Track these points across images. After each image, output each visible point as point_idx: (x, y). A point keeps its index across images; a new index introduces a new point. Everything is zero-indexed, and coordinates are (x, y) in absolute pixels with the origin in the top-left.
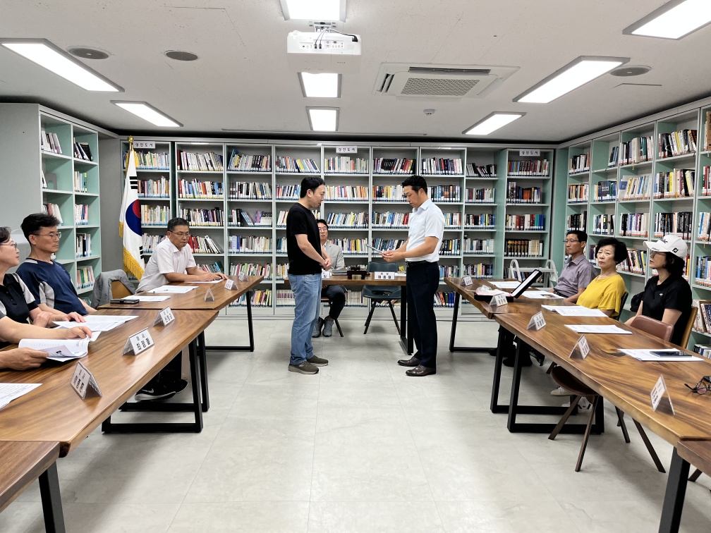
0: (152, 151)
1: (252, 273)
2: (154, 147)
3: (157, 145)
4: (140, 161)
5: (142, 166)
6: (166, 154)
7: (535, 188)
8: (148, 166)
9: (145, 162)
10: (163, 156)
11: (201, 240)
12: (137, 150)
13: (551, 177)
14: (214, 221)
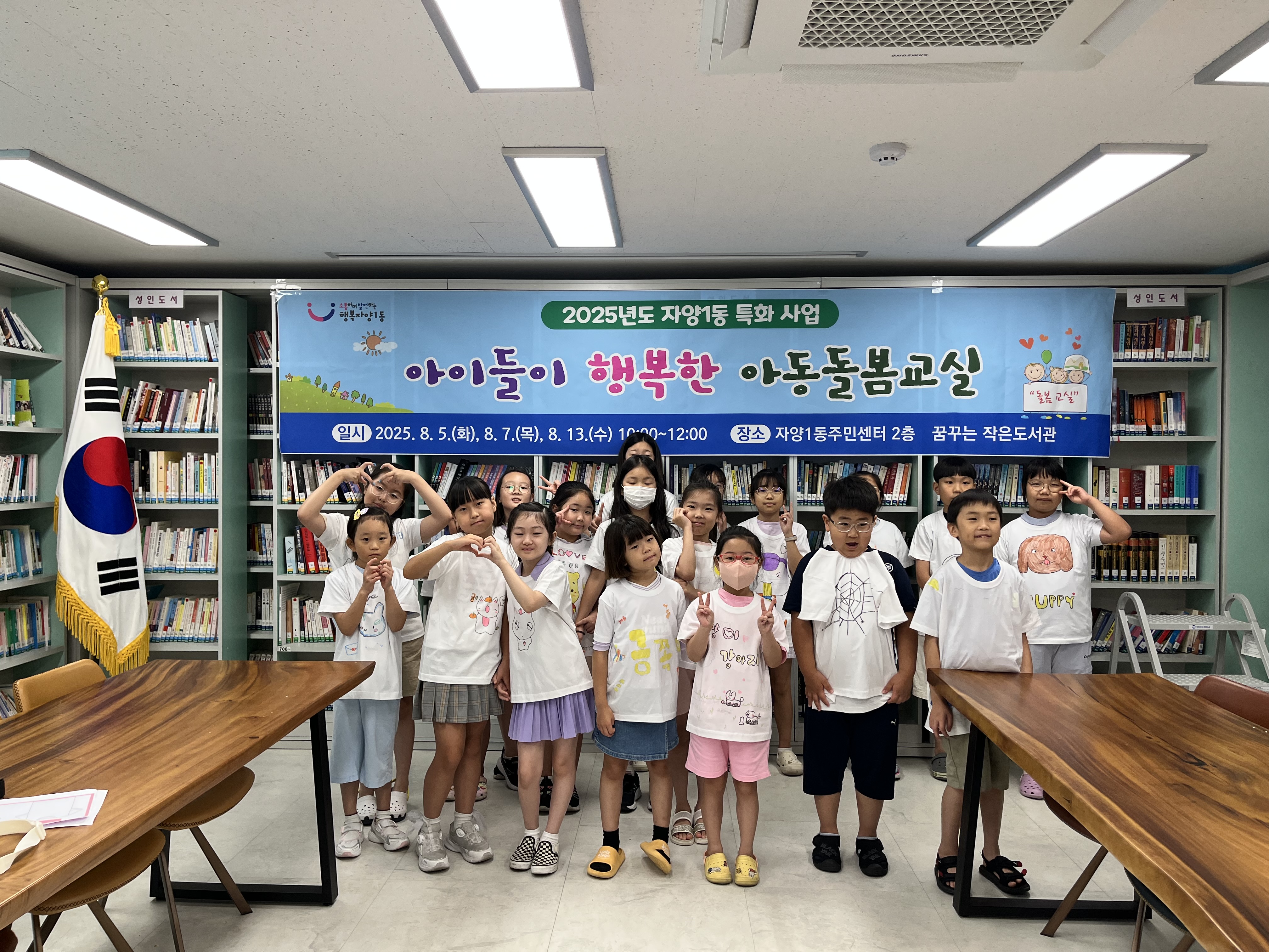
5: (152, 354)
7: (1169, 394)
9: (160, 343)
13: (1218, 363)
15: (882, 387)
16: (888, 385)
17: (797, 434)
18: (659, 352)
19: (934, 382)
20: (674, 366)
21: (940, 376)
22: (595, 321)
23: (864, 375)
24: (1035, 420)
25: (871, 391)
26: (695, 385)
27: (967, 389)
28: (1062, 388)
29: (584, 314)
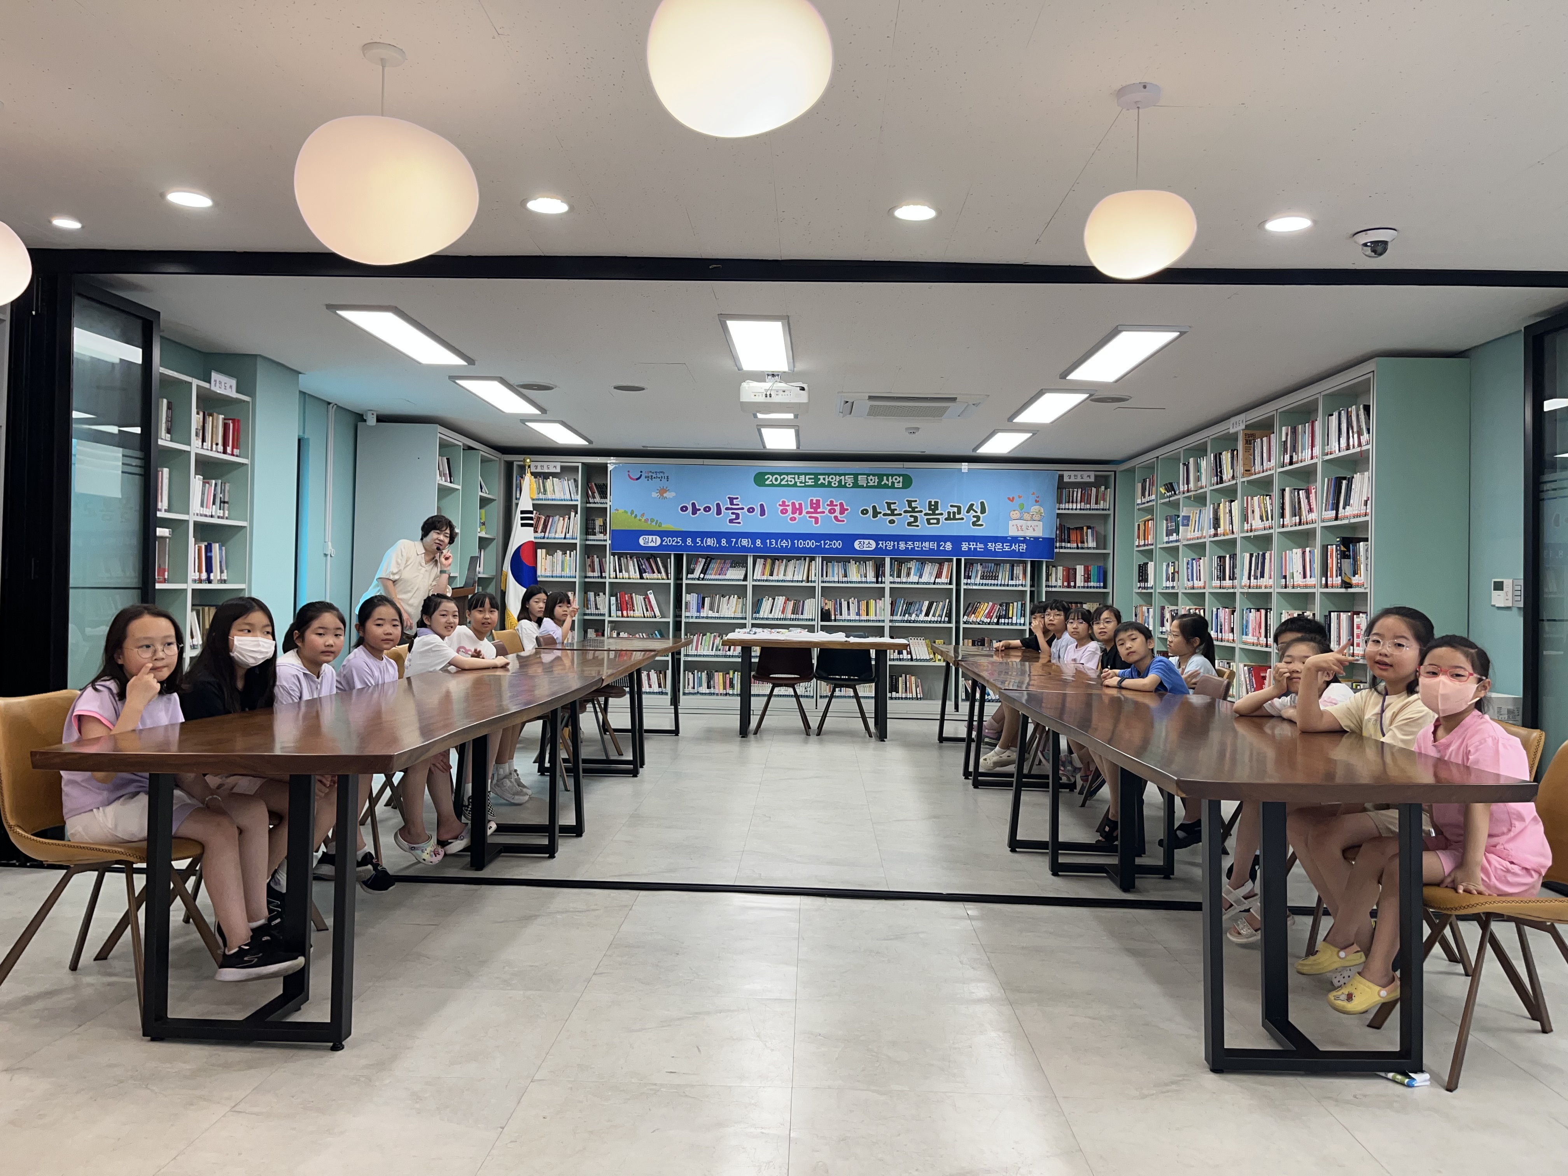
0: (554, 475)
1: (717, 647)
2: (558, 470)
3: (562, 467)
4: (539, 488)
5: (541, 496)
6: (575, 480)
7: (1088, 528)
8: (549, 495)
9: (545, 490)
10: (566, 482)
11: (638, 599)
12: (535, 475)
13: (1111, 512)
14: (654, 572)
15: (935, 521)
16: (938, 520)
17: (890, 545)
18: (817, 500)
19: (962, 519)
20: (824, 508)
21: (966, 516)
22: (782, 483)
23: (926, 514)
24: (1015, 540)
25: (929, 523)
26: (836, 518)
27: (979, 523)
28: (1029, 523)
29: (776, 479)
